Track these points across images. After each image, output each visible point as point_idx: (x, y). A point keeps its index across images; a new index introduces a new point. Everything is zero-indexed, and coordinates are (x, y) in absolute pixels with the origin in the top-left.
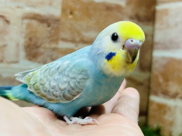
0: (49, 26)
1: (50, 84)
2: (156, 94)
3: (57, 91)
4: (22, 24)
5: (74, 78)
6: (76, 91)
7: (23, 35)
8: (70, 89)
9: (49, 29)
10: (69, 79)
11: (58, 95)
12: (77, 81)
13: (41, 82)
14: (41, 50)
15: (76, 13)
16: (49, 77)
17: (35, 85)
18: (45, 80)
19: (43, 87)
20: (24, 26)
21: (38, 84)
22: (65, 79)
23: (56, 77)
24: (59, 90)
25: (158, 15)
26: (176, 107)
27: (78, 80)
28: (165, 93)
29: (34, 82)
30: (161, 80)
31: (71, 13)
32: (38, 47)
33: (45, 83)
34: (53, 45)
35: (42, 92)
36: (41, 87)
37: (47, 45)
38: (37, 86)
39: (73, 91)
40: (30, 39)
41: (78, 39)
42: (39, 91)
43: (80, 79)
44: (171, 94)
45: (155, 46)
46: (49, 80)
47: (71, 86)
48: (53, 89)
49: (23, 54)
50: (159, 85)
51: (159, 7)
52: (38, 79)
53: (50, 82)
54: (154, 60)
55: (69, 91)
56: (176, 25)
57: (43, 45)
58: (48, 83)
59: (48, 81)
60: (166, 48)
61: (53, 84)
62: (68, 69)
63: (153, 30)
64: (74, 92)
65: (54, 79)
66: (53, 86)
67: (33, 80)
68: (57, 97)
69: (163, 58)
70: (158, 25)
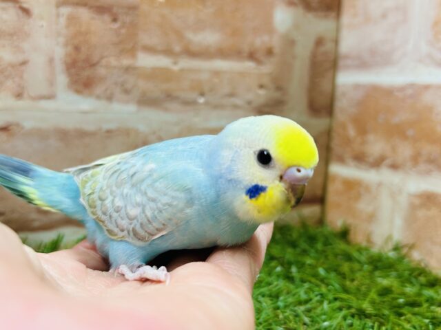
0: (115, 20)
1: (113, 200)
2: (341, 160)
3: (122, 219)
4: (58, 16)
5: (153, 200)
6: (154, 227)
7: (62, 40)
8: (145, 221)
9: (116, 26)
10: (145, 199)
11: (125, 227)
12: (157, 208)
13: (101, 193)
14: (101, 71)
16: (114, 188)
17: (92, 196)
18: (108, 191)
19: (102, 205)
20: (63, 21)
21: (95, 196)
22: (139, 199)
23: (126, 191)
24: (125, 216)
26: (380, 185)
27: (160, 205)
28: (360, 158)
29: (90, 192)
30: (352, 132)
32: (93, 65)
33: (107, 198)
34: (126, 62)
35: (99, 213)
36: (99, 203)
37: (113, 61)
38: (93, 199)
39: (150, 226)
40: (77, 49)
41: (177, 48)
42: (94, 210)
43: (164, 205)
44: (371, 160)
45: (341, 63)
46: (114, 194)
47: (146, 216)
48: (117, 212)
49: (62, 79)
50: (348, 141)
52: (98, 186)
53: (115, 197)
54: (339, 92)
55: (141, 225)
57: (104, 62)
58: (110, 198)
59: (111, 194)
60: (363, 64)
61: (119, 203)
62: (149, 181)
63: (338, 30)
64: (151, 228)
65: (122, 195)
66: (118, 207)
67: (90, 186)
68: (122, 230)
69: (357, 87)
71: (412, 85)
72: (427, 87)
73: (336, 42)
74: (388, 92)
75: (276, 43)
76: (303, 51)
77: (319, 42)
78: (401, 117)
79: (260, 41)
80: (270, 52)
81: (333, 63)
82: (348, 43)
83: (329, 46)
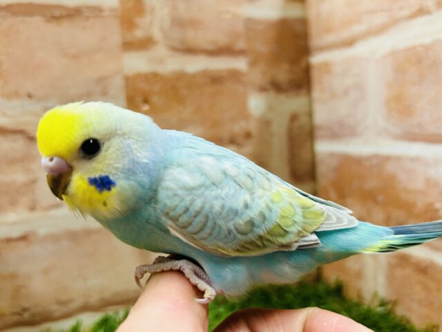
15: (155, 99)
25: (315, 74)
31: (146, 101)
45: (318, 133)
51: (316, 59)
54: (319, 158)
56: (346, 93)
60: (335, 135)
63: (310, 104)
69: (332, 155)
70: (316, 93)
71: (376, 156)
72: (388, 158)
73: (310, 114)
74: (357, 161)
75: (253, 127)
76: (280, 128)
77: (294, 118)
78: (371, 184)
79: (238, 128)
80: (248, 135)
81: (310, 134)
82: (321, 116)
83: (304, 120)
